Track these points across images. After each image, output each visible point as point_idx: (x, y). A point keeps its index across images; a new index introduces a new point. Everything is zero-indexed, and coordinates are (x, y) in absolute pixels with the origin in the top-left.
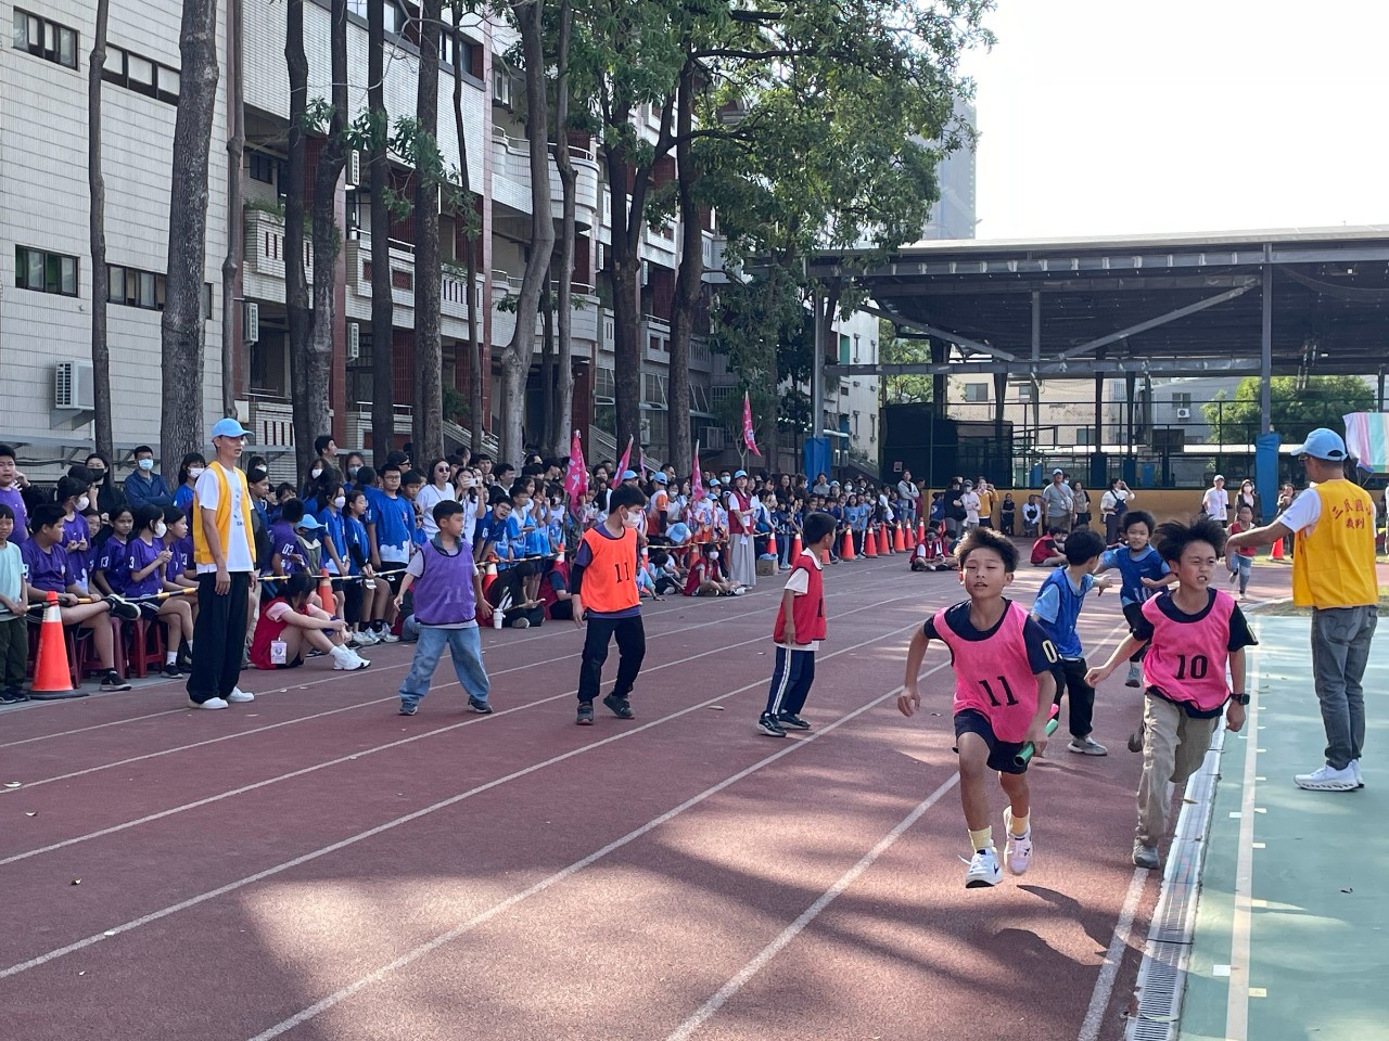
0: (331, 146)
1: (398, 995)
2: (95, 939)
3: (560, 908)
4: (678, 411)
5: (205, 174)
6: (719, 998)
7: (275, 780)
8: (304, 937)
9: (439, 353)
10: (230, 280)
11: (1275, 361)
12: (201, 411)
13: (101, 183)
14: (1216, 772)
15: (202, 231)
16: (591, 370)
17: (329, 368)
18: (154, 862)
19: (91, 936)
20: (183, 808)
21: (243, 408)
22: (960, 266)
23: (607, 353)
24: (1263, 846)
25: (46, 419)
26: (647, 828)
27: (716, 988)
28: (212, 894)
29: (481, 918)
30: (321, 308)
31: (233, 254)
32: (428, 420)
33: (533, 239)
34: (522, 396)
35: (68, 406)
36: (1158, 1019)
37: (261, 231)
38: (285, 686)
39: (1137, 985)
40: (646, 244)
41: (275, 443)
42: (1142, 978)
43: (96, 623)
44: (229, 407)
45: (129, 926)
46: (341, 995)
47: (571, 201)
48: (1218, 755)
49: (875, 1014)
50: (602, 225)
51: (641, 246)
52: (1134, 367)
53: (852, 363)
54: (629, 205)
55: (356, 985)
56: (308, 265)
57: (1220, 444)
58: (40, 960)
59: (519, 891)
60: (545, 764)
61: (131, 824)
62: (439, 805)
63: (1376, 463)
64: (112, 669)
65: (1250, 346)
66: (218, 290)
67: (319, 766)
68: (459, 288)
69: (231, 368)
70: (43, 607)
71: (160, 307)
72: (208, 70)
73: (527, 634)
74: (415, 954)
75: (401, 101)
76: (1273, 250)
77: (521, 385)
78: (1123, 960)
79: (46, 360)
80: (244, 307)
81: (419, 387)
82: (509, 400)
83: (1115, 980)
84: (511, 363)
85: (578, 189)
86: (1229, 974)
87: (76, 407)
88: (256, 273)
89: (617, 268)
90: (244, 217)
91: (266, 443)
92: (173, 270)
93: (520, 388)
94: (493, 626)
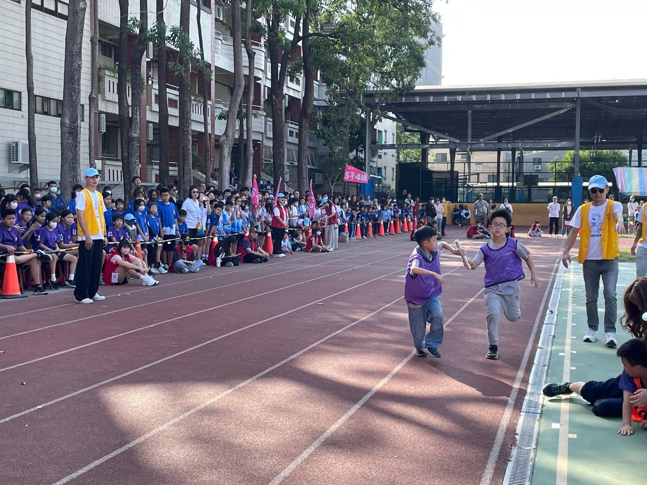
0: (140, 40)
1: (174, 436)
2: (32, 410)
3: (248, 396)
4: (302, 166)
5: (80, 53)
6: (322, 438)
7: (115, 336)
8: (130, 409)
9: (190, 138)
10: (92, 103)
11: (581, 143)
12: (79, 165)
13: (31, 57)
14: (553, 334)
15: (79, 80)
16: (261, 146)
17: (139, 145)
18: (59, 374)
19: (30, 408)
20: (73, 349)
21: (98, 163)
22: (434, 98)
23: (269, 138)
24: (575, 368)
25: (6, 169)
26: (289, 359)
27: (322, 433)
28: (86, 389)
29: (212, 401)
30: (135, 116)
31: (93, 90)
32: (185, 170)
33: (234, 84)
34: (229, 158)
35: (17, 162)
36: (526, 448)
37: (107, 79)
38: (120, 293)
39: (516, 432)
40: (287, 87)
41: (114, 180)
42: (519, 429)
43: (30, 263)
44: (92, 163)
45: (48, 404)
46: (147, 436)
47: (252, 66)
48: (554, 326)
49: (395, 445)
50: (267, 78)
51: (285, 88)
52: (515, 145)
53: (383, 143)
54: (279, 69)
55: (154, 431)
56: (129, 96)
57: (555, 182)
58: (7, 419)
59: (230, 388)
60: (241, 329)
61: (49, 356)
62: (192, 349)
63: (628, 191)
64: (39, 285)
65: (570, 136)
66: (87, 108)
67: (136, 330)
68: (199, 107)
69: (93, 144)
70: (7, 256)
71: (59, 115)
72: (81, 3)
73: (232, 270)
74: (182, 417)
75: (172, 19)
76: (581, 91)
77: (229, 153)
78: (510, 421)
79: (6, 140)
80: (99, 116)
81: (181, 154)
82: (223, 160)
83: (507, 430)
84: (224, 143)
85: (256, 61)
86: (559, 428)
87: (21, 162)
88: (104, 100)
89: (274, 99)
90: (99, 73)
91: (109, 180)
92: (65, 98)
93: (228, 155)
94: (215, 265)
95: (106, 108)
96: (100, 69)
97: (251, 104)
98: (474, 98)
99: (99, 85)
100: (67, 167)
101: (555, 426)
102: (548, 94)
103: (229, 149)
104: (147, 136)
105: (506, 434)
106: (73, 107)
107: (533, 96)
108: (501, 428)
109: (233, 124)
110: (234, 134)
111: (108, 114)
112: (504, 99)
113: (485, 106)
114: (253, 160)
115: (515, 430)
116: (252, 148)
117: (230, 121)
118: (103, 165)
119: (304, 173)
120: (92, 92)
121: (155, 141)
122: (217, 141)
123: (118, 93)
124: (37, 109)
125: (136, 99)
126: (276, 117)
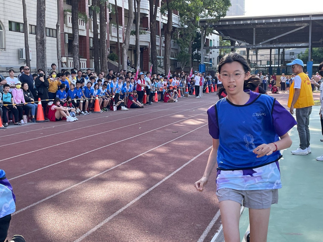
4: (167, 58)
5: (45, 2)
9: (106, 45)
10: (58, 28)
11: (312, 44)
12: (46, 59)
13: (25, 5)
15: (44, 16)
16: (149, 49)
17: (78, 49)
21: (64, 59)
22: (236, 22)
25: (18, 62)
30: (76, 34)
32: (103, 61)
33: (129, 16)
34: (127, 55)
35: (21, 59)
37: (68, 16)
40: (162, 18)
44: (59, 58)
47: (139, 8)
52: (278, 46)
53: (213, 46)
54: (154, 8)
56: (80, 25)
69: (60, 49)
76: (312, 17)
77: (127, 52)
79: (17, 48)
80: (65, 35)
81: (101, 53)
82: (124, 56)
84: (124, 47)
85: (141, 4)
87: (24, 59)
88: (67, 27)
89: (152, 24)
90: (64, 13)
91: (71, 67)
92: (38, 25)
93: (126, 53)
94: (113, 110)
95: (68, 31)
96: (64, 11)
97: (139, 27)
98: (256, 22)
99: (64, 19)
100: (39, 61)
102: (295, 18)
103: (127, 50)
104: (90, 45)
106: (41, 30)
107: (287, 20)
109: (128, 38)
110: (129, 42)
111: (69, 34)
112: (272, 22)
113: (262, 26)
114: (140, 56)
116: (139, 50)
117: (127, 36)
118: (67, 59)
119: (168, 62)
120: (58, 22)
121: (94, 47)
122: (121, 45)
123: (72, 23)
124: (32, 32)
125: (76, 25)
126: (152, 33)
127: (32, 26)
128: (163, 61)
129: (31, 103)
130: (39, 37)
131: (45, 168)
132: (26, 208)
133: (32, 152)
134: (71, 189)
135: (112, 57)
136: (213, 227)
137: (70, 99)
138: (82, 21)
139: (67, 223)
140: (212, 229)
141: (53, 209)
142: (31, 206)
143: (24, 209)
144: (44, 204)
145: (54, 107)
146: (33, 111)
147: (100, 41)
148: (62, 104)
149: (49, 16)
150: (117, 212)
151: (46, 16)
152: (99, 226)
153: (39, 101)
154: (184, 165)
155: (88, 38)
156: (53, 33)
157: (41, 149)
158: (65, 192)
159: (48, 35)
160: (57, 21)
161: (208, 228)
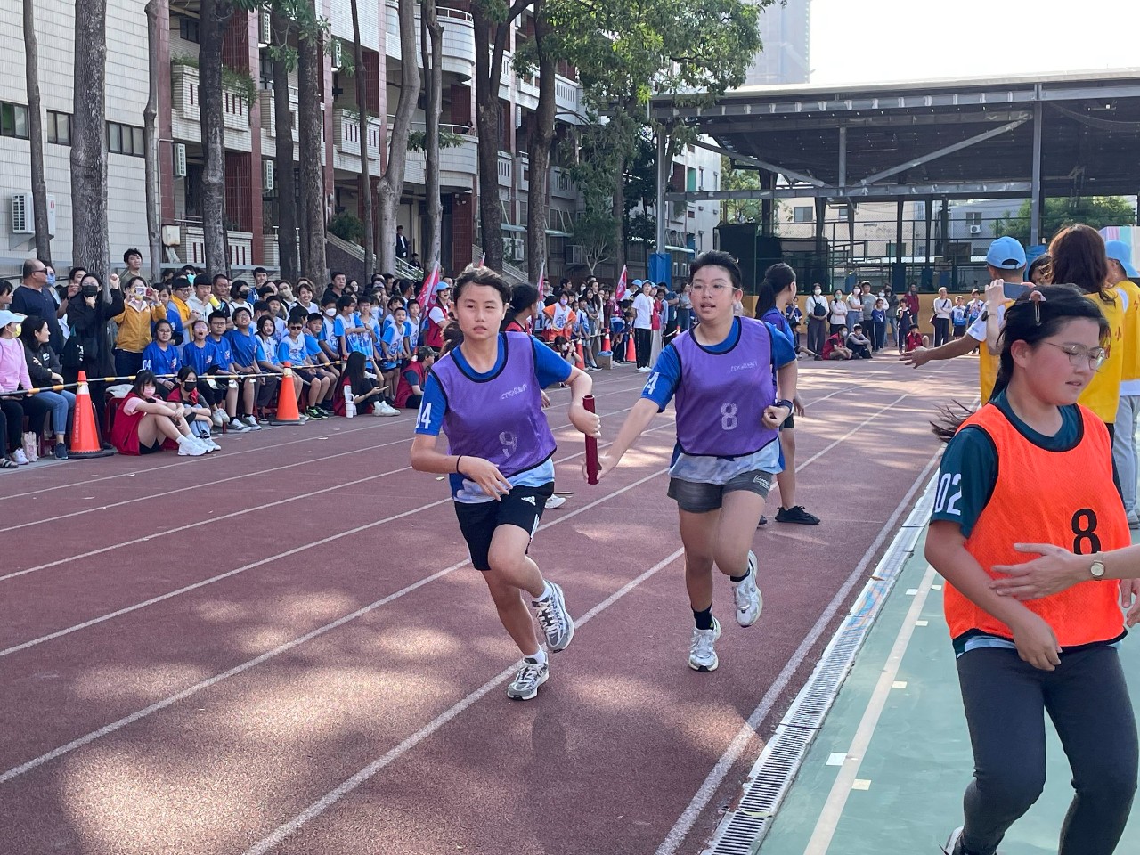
4: (536, 232)
5: (102, 30)
9: (321, 184)
10: (149, 123)
11: (1043, 186)
13: (34, 41)
14: (911, 549)
15: (101, 79)
16: (473, 199)
22: (779, 107)
25: (6, 243)
30: (214, 146)
31: (152, 101)
32: (312, 242)
33: (402, 83)
34: (395, 220)
36: (754, 815)
37: (187, 82)
39: (749, 776)
40: (520, 92)
42: (754, 773)
44: (153, 231)
47: (438, 53)
48: (921, 529)
52: (925, 190)
53: (697, 190)
56: (227, 111)
65: (1023, 172)
73: (371, 423)
76: (1043, 89)
77: (394, 211)
78: (747, 748)
80: (173, 147)
81: (304, 214)
82: (383, 224)
83: (729, 772)
84: (385, 192)
85: (444, 42)
86: (841, 764)
87: (29, 232)
88: (183, 118)
89: (482, 111)
91: (195, 261)
92: (78, 113)
93: (393, 214)
94: (346, 415)
95: (187, 133)
96: (173, 63)
97: (437, 121)
98: (849, 105)
99: (172, 90)
100: (83, 238)
101: (836, 759)
102: (983, 95)
103: (394, 203)
104: (264, 182)
105: (724, 779)
106: (91, 130)
107: (956, 100)
108: (719, 766)
109: (400, 158)
110: (402, 174)
111: (189, 145)
112: (903, 106)
113: (870, 119)
114: (442, 222)
115: (748, 770)
116: (438, 201)
117: (395, 152)
118: (183, 234)
119: (540, 245)
120: (149, 103)
121: (277, 191)
122: (374, 186)
123: (200, 104)
124: (59, 136)
125: (214, 114)
126: (485, 144)
127: (58, 116)
128: (522, 241)
129: (52, 390)
130: (82, 156)
131: (98, 620)
132: (30, 765)
133: (55, 563)
134: (193, 695)
135: (341, 228)
136: (692, 829)
137: (192, 375)
138: (237, 100)
139: (175, 817)
140: (687, 836)
141: (127, 769)
142: (48, 756)
143: (22, 769)
144: (95, 750)
145: (135, 403)
146: (61, 418)
147: (298, 168)
148: (164, 393)
149: (118, 81)
150: (352, 778)
151: (108, 78)
152: (289, 828)
153: (79, 383)
154: (593, 612)
155: (255, 160)
156: (133, 140)
157: (85, 555)
158: (169, 706)
159: (114, 146)
160: (145, 99)
161: (676, 833)
